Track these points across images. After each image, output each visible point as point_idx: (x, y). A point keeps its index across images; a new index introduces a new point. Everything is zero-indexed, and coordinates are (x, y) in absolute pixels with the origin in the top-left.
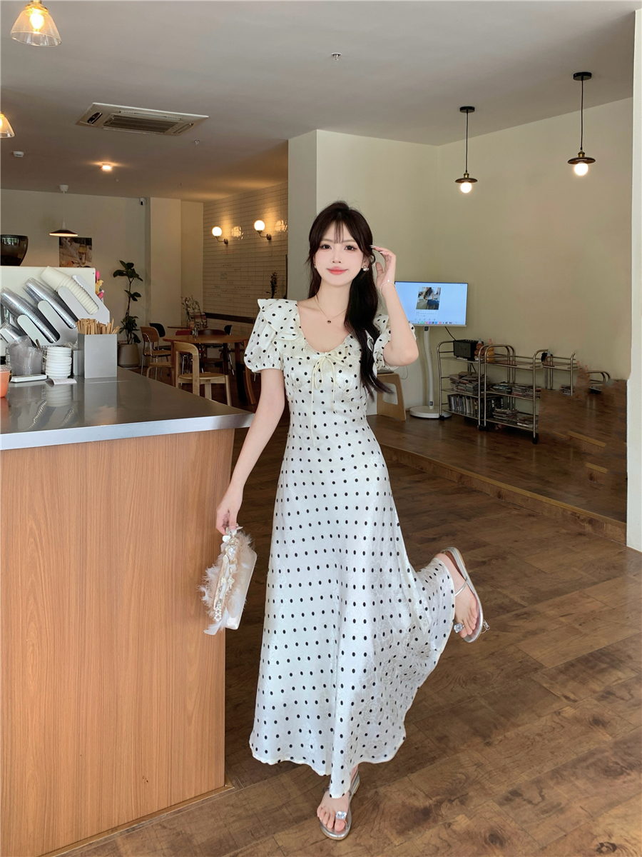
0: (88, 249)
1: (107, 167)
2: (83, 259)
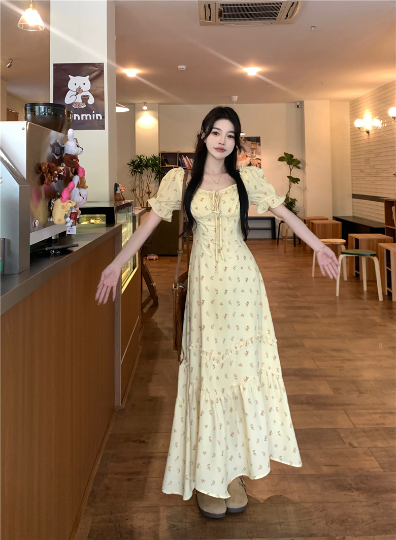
0: (258, 145)
2: (254, 153)
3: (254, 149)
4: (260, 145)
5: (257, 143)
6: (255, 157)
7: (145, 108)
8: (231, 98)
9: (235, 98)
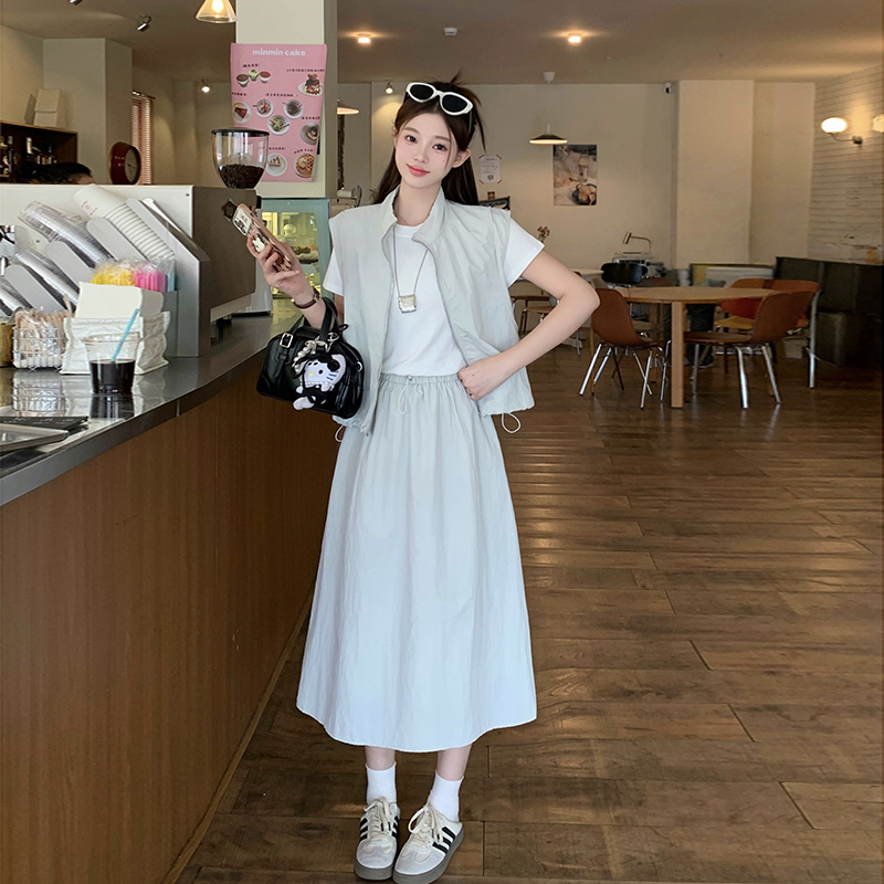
0: (592, 160)
1: (575, 38)
2: (585, 174)
3: (585, 167)
4: (595, 160)
5: (591, 157)
6: (585, 181)
7: (389, 91)
8: (543, 76)
9: (550, 76)
